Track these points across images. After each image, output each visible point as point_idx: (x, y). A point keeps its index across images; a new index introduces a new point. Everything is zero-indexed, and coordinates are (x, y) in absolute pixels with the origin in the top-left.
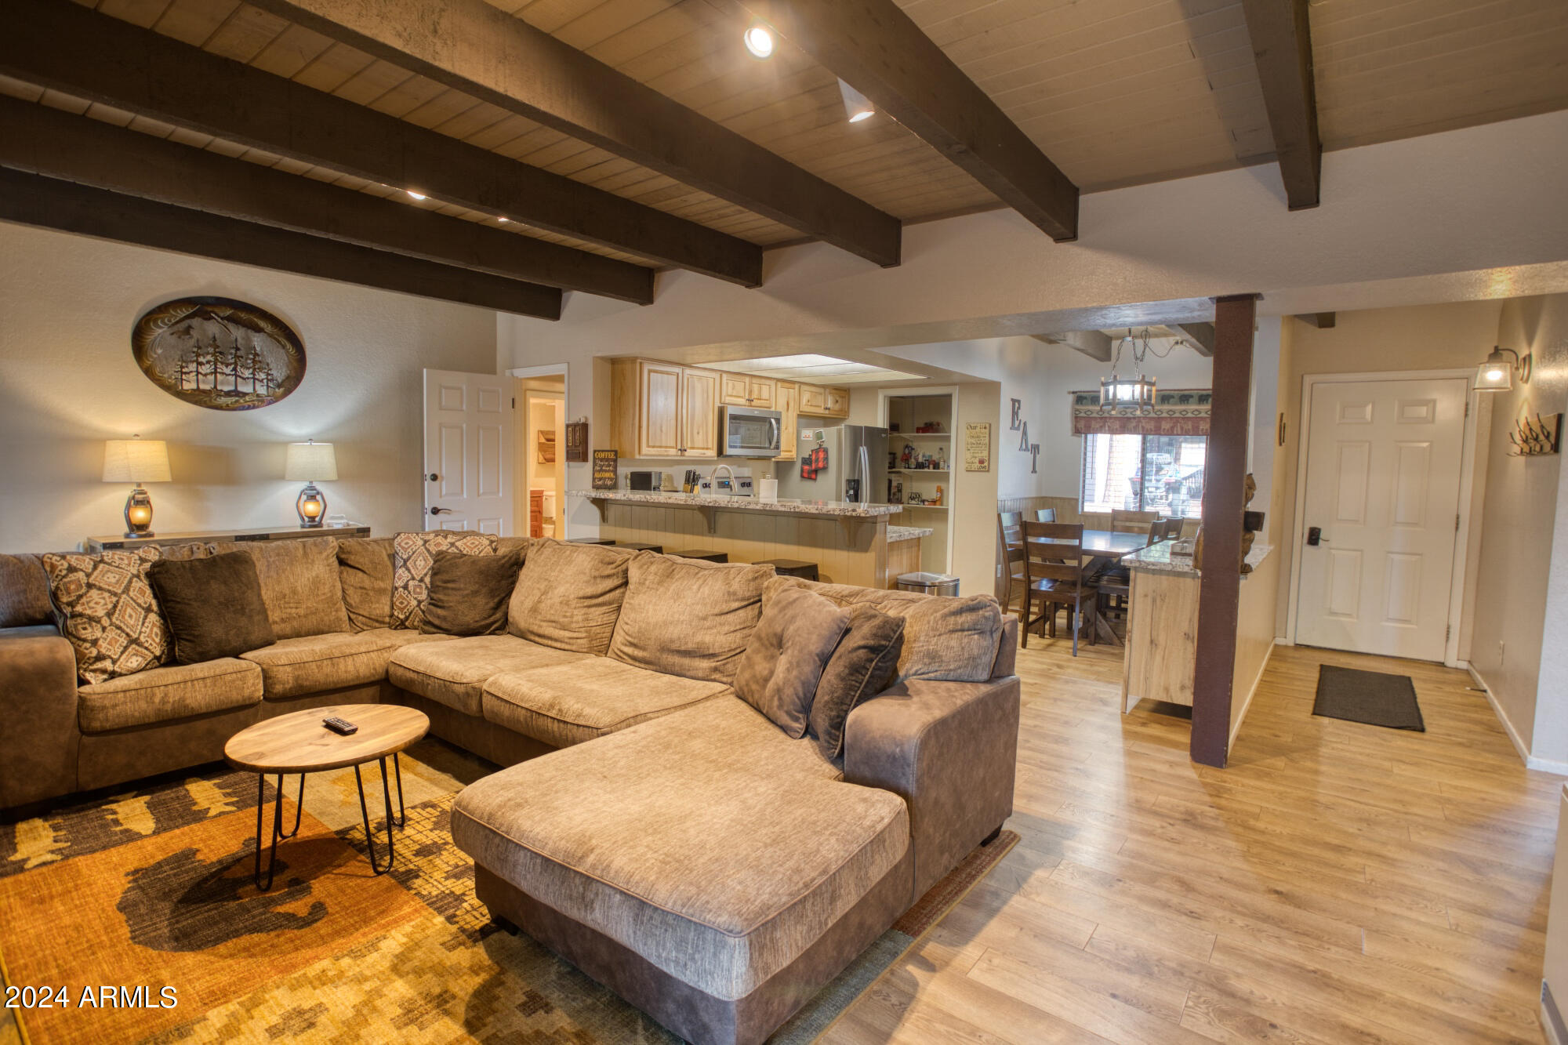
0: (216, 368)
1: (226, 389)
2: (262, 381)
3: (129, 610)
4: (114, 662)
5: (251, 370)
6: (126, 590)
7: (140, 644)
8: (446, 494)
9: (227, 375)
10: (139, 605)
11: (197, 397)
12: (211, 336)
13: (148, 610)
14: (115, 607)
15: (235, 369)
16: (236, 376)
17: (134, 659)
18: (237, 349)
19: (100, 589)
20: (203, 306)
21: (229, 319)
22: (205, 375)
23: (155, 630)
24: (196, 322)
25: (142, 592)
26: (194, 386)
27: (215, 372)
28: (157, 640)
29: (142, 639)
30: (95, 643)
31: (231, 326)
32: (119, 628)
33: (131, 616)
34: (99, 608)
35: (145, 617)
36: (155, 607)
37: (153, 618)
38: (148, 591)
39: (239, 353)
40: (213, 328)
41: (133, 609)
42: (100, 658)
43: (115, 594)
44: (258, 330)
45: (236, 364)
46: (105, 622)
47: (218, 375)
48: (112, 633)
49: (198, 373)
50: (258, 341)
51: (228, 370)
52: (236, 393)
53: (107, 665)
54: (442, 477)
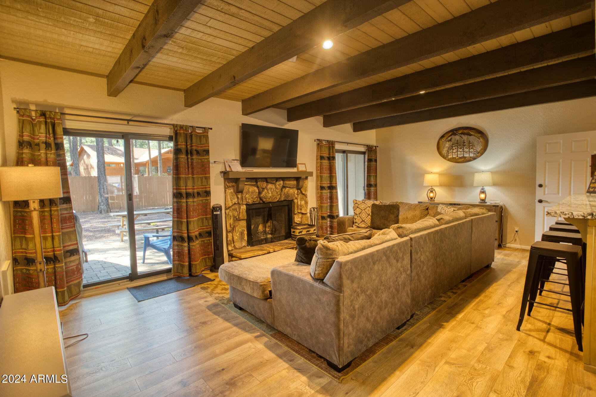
0: (458, 150)
1: (461, 156)
2: (472, 152)
3: (364, 214)
4: (358, 224)
5: (468, 149)
6: (364, 210)
7: (365, 222)
8: (548, 194)
9: (461, 152)
10: (367, 213)
11: (453, 160)
12: (457, 140)
13: (369, 215)
14: (361, 212)
15: (463, 150)
16: (464, 151)
17: (363, 225)
18: (464, 143)
19: (359, 208)
20: (454, 132)
21: (461, 134)
22: (454, 153)
23: (369, 220)
24: (453, 137)
25: (369, 210)
26: (451, 157)
27: (458, 151)
28: (370, 222)
29: (365, 221)
30: (355, 219)
31: (463, 136)
32: (360, 217)
33: (364, 215)
34: (358, 212)
35: (368, 216)
36: (370, 214)
37: (370, 217)
38: (370, 211)
39: (465, 144)
40: (457, 137)
41: (365, 214)
42: (356, 223)
43: (361, 210)
44: (470, 135)
45: (463, 148)
46: (358, 215)
47: (458, 152)
48: (359, 218)
49: (452, 152)
50: (472, 138)
51: (461, 150)
52: (464, 157)
53: (357, 224)
54: (546, 186)
